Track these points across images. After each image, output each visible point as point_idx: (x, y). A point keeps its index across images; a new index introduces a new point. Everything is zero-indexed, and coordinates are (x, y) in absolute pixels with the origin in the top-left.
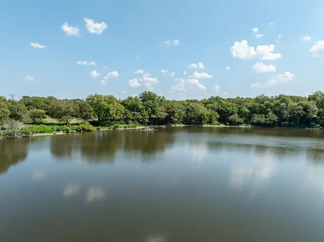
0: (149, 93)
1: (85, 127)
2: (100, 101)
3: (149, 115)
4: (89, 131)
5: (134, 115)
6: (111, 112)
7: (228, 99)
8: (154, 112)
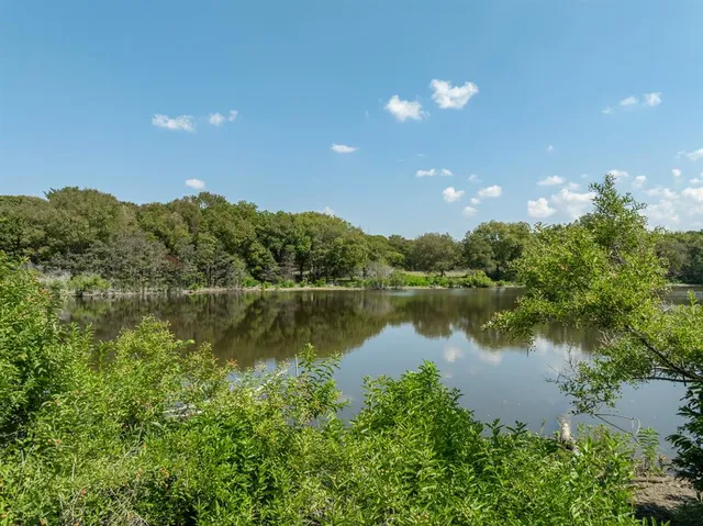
1: (478, 280)
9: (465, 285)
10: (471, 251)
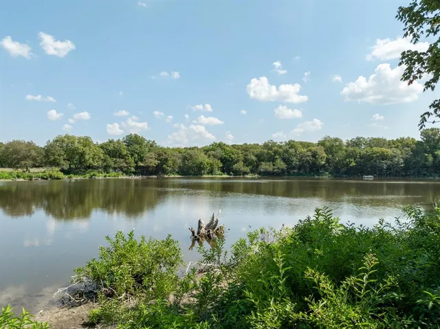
0: (136, 136)
1: (53, 175)
2: (73, 143)
3: (136, 162)
4: (58, 178)
5: (115, 162)
6: (87, 157)
7: (233, 146)
8: (141, 159)
9: (43, 178)
10: (49, 154)
